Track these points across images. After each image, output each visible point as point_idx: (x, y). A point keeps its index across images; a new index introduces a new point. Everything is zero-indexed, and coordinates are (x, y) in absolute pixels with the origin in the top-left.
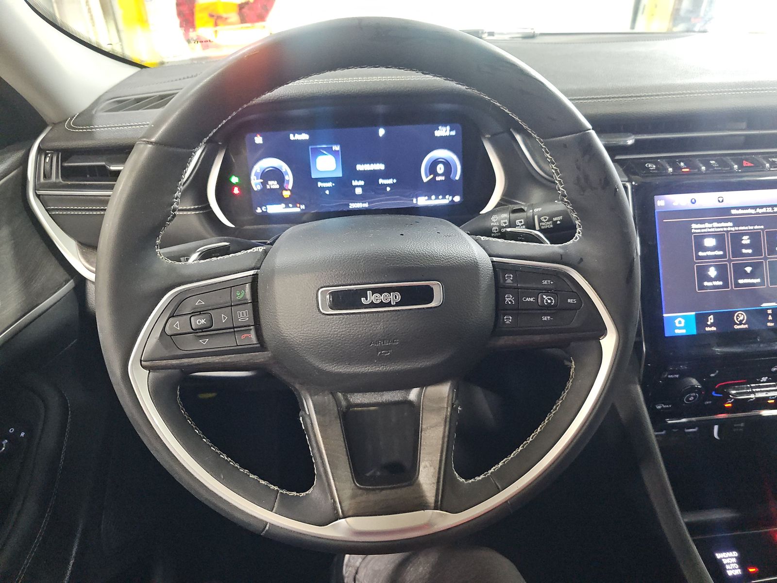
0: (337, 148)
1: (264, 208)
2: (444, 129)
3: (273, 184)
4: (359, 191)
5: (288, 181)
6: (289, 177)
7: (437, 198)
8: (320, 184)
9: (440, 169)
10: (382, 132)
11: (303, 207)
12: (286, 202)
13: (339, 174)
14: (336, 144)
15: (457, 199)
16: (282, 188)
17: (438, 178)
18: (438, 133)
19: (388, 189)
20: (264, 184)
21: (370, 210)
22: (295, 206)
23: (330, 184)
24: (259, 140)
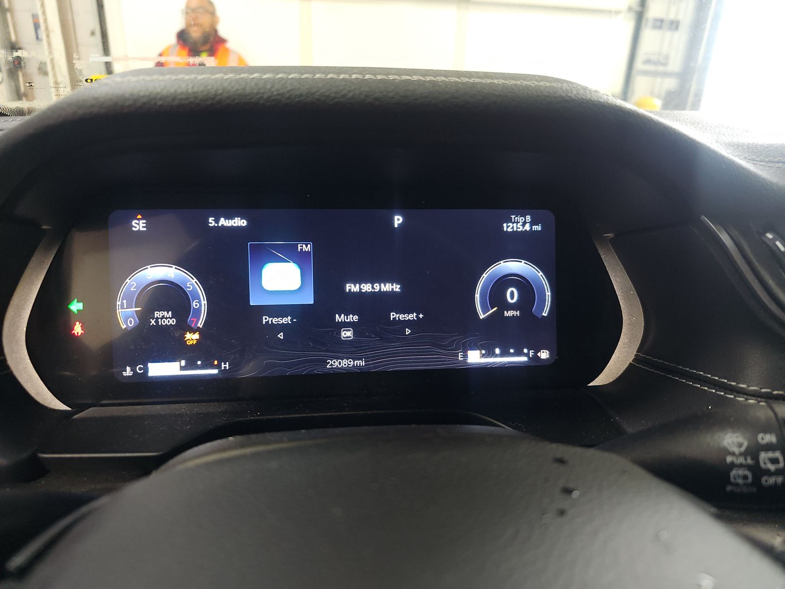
0: (307, 248)
1: (139, 369)
2: (521, 219)
3: (166, 318)
4: (347, 334)
5: (198, 311)
6: (201, 303)
7: (504, 353)
8: (265, 319)
9: (512, 295)
10: (398, 220)
11: (226, 366)
12: (191, 355)
13: (308, 299)
14: (305, 240)
15: (544, 355)
16: (184, 326)
17: (509, 314)
18: (508, 227)
19: (408, 331)
20: (145, 315)
21: (369, 373)
22: (207, 365)
23: (287, 320)
24: (139, 225)
